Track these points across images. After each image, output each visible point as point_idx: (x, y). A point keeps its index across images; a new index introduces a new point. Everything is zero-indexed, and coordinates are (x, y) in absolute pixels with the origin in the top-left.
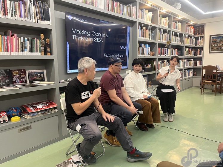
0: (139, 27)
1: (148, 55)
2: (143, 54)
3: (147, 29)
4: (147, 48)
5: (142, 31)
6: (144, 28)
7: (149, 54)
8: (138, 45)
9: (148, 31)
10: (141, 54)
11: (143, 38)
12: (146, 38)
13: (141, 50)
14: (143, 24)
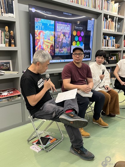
0: (105, 18)
1: (112, 48)
2: (108, 46)
3: (113, 20)
4: (112, 40)
5: (107, 23)
6: (109, 20)
7: (113, 46)
8: (102, 37)
9: (114, 23)
10: (105, 46)
11: (108, 30)
12: (111, 30)
13: (105, 42)
14: (108, 16)
